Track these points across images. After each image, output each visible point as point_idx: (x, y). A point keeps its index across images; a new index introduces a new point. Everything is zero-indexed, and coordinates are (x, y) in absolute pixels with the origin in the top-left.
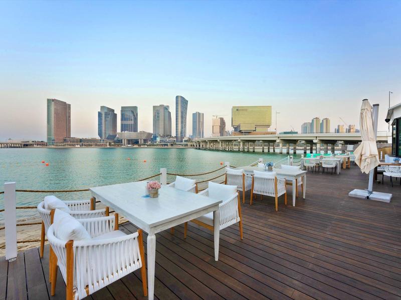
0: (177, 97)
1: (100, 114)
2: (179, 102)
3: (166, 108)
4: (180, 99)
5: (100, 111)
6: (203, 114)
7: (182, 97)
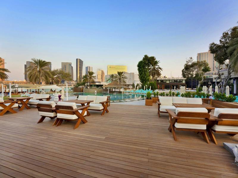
0: (77, 60)
1: (25, 66)
2: (78, 62)
3: (70, 64)
4: (78, 61)
5: (26, 64)
6: (92, 68)
7: (80, 59)
